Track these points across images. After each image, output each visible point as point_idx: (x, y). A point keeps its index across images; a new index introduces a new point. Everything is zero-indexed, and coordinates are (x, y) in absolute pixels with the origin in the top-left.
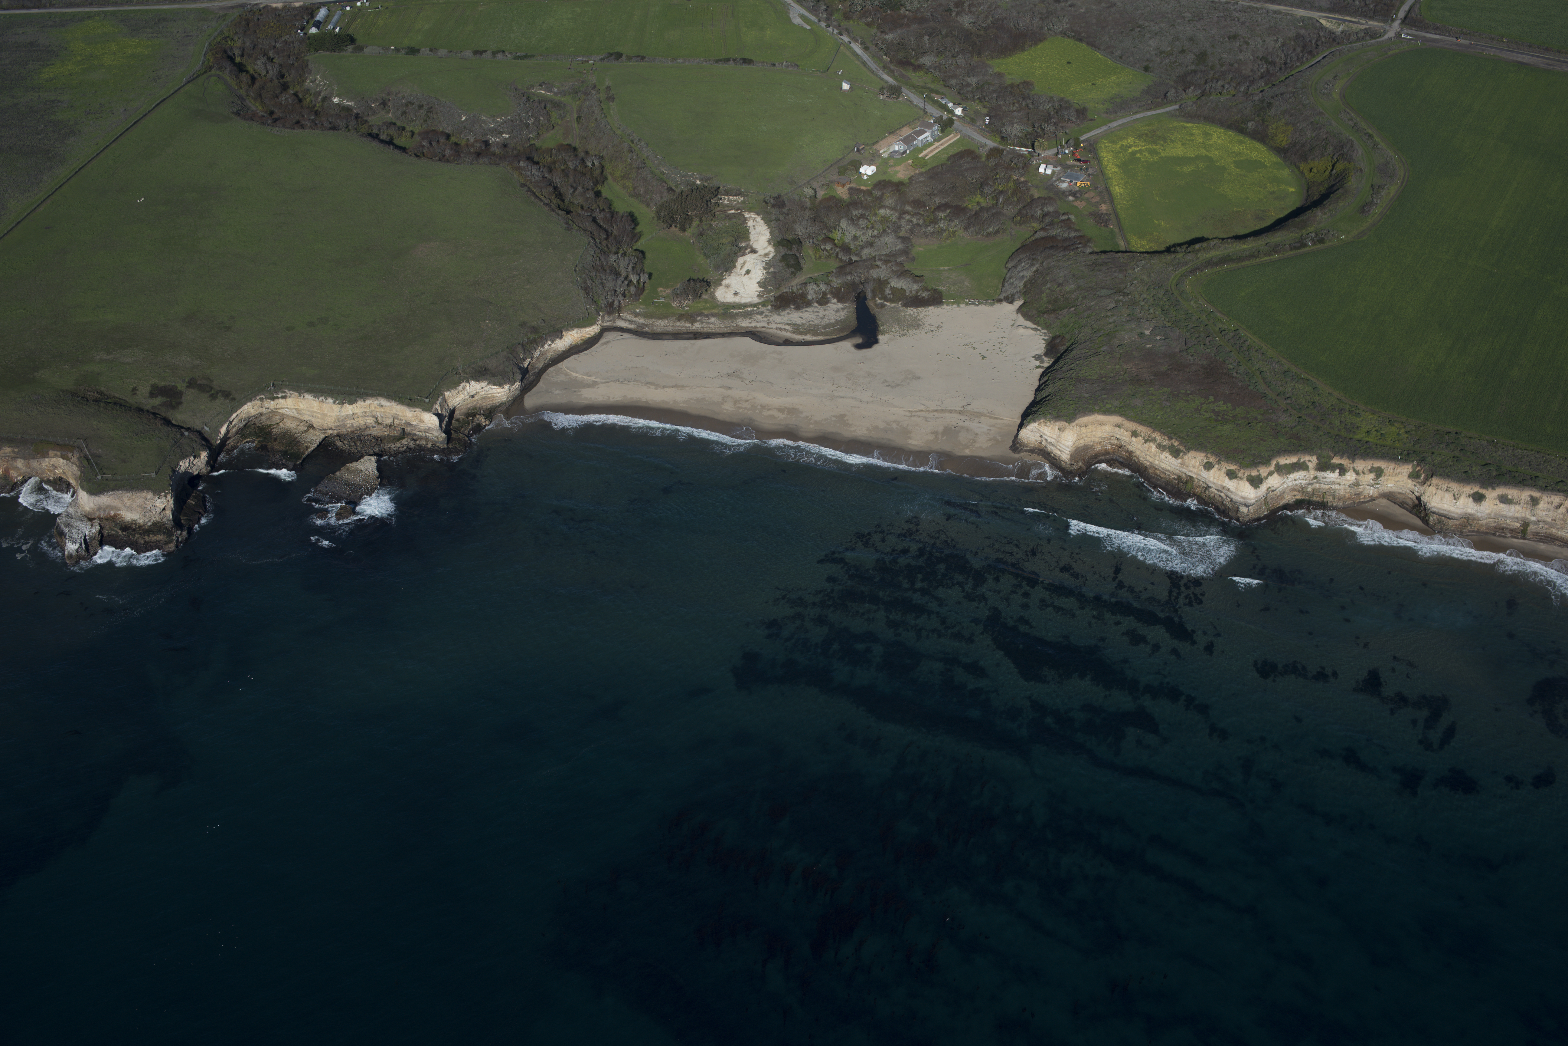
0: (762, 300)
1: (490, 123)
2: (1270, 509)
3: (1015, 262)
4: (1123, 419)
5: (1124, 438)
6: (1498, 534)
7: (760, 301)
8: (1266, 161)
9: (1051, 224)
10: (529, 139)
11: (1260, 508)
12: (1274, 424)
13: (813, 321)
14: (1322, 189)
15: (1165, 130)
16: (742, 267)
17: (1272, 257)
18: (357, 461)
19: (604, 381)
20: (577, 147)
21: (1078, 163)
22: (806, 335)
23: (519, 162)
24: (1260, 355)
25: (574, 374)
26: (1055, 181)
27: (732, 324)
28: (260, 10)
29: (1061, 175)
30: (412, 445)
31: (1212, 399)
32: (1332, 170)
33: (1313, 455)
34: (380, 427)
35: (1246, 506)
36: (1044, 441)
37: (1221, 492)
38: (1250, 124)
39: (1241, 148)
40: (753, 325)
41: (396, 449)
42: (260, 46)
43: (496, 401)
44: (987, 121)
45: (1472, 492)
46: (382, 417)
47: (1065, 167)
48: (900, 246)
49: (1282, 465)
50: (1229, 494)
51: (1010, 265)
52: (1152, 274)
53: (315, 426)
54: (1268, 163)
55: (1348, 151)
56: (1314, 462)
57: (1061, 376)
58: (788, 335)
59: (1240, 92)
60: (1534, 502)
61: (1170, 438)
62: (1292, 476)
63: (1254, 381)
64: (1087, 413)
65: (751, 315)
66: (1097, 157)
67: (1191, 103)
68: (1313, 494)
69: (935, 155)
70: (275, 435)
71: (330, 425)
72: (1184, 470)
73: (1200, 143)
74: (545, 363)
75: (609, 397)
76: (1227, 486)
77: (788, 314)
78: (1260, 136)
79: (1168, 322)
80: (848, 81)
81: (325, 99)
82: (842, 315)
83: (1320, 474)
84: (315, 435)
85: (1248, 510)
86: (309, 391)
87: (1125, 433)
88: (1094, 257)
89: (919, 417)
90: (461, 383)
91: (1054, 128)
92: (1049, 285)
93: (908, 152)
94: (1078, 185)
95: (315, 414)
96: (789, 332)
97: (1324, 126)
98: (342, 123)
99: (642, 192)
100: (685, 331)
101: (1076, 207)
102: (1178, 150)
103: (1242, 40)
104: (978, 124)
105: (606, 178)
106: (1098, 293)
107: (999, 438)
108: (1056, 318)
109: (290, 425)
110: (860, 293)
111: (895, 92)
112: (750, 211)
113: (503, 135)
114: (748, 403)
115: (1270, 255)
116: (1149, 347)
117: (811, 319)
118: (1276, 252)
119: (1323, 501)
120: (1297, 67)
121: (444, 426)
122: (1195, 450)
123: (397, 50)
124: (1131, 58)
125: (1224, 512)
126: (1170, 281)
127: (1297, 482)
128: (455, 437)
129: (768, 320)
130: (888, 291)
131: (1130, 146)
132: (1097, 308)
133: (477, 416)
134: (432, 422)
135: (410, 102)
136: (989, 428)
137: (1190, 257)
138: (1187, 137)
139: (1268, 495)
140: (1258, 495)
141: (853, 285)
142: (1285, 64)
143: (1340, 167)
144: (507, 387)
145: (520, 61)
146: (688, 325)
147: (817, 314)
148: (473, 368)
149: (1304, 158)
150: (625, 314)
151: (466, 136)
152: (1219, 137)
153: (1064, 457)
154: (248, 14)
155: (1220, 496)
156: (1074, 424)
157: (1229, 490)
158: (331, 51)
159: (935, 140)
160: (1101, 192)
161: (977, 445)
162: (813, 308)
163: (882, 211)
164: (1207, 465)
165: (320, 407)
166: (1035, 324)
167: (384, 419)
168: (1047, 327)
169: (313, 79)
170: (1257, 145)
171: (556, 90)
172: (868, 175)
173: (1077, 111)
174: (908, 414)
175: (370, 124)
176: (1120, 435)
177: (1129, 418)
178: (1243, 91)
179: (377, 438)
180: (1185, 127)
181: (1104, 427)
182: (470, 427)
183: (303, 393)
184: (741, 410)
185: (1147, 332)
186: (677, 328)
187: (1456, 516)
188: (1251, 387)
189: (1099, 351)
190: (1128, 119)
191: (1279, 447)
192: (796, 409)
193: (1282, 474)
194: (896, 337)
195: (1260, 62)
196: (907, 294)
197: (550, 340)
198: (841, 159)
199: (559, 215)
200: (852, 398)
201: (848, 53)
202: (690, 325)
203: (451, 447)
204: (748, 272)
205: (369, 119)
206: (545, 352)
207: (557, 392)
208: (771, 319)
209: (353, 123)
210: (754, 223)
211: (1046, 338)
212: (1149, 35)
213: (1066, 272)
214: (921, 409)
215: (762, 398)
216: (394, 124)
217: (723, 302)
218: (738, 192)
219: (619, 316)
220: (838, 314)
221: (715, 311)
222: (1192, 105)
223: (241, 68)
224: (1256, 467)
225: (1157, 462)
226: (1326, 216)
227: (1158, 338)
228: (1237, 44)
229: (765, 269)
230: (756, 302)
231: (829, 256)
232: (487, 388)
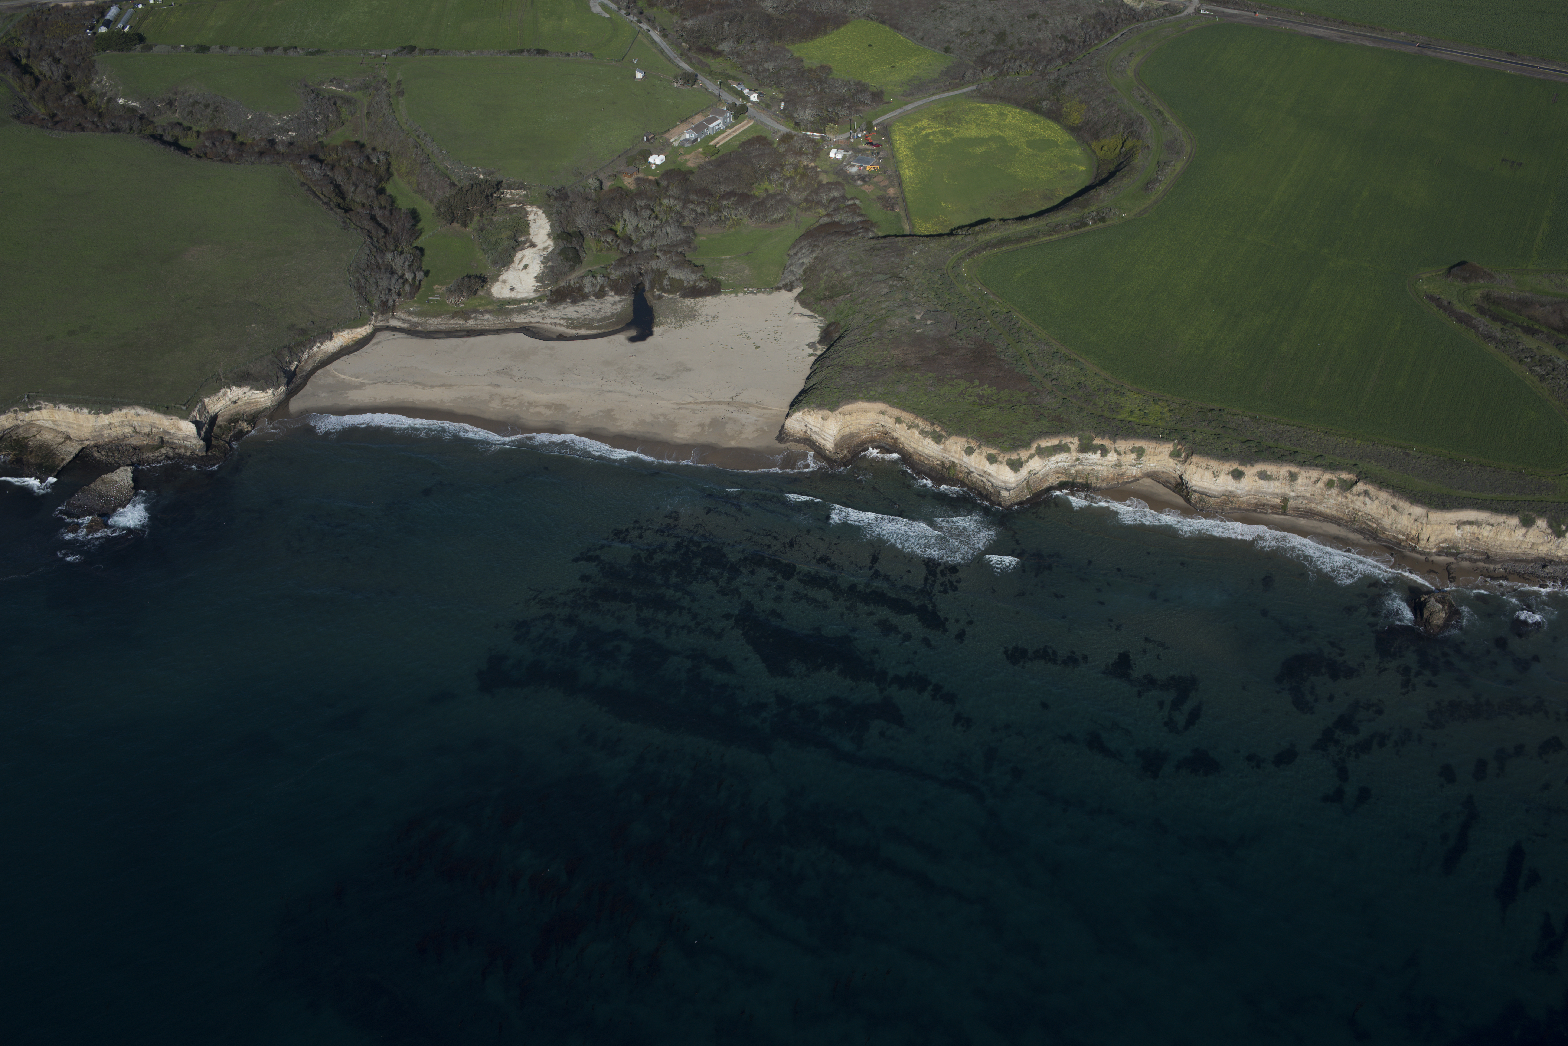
0: (539, 294)
1: (276, 121)
2: (1033, 492)
3: (797, 249)
4: (887, 406)
5: (889, 425)
6: (1258, 510)
7: (537, 296)
8: (1058, 140)
9: (837, 210)
10: (317, 137)
11: (1022, 492)
12: (1037, 406)
13: (588, 315)
14: (1112, 168)
15: (961, 111)
16: (520, 261)
17: (1051, 237)
18: (112, 472)
19: (371, 382)
20: (365, 143)
21: (871, 147)
22: (580, 329)
23: (301, 160)
24: (1030, 337)
25: (342, 376)
26: (846, 165)
27: (507, 320)
28: (49, 10)
29: (852, 160)
30: (171, 454)
31: (977, 382)
32: (1122, 148)
33: (1074, 437)
34: (138, 436)
35: (1008, 490)
36: (809, 430)
37: (983, 476)
38: (1044, 103)
39: (1036, 127)
40: (527, 320)
41: (154, 458)
42: (47, 47)
43: (260, 406)
44: (782, 107)
45: (1231, 469)
46: (140, 426)
47: (856, 151)
48: (682, 236)
49: (1043, 448)
50: (990, 478)
51: (791, 252)
52: (930, 258)
53: (72, 437)
54: (1061, 142)
55: (1137, 128)
56: (1075, 444)
57: (829, 364)
58: (563, 330)
59: (1038, 71)
60: (1293, 477)
61: (932, 424)
62: (1054, 459)
63: (1021, 364)
64: (850, 400)
65: (526, 310)
66: (889, 140)
67: (987, 84)
68: (1077, 476)
69: (726, 142)
70: (31, 447)
71: (87, 435)
72: (946, 456)
73: (994, 123)
74: (314, 366)
75: (376, 399)
76: (989, 471)
77: (564, 308)
78: (1055, 115)
79: (941, 306)
80: (641, 69)
81: (110, 100)
82: (619, 307)
83: (1082, 456)
84: (72, 446)
85: (1009, 494)
86: (64, 402)
87: (890, 420)
88: (873, 242)
89: (687, 409)
90: (221, 389)
91: (848, 112)
92: (827, 272)
93: (699, 140)
94: (868, 169)
95: (71, 425)
96: (564, 326)
97: (1116, 103)
98: (125, 125)
99: (425, 188)
100: (459, 329)
101: (864, 191)
102: (971, 131)
103: (1041, 19)
104: (773, 110)
105: (391, 175)
106: (874, 278)
107: (766, 429)
108: (833, 304)
109: (48, 436)
110: (639, 284)
111: (690, 79)
112: (532, 204)
113: (290, 133)
114: (515, 400)
115: (1050, 235)
116: (919, 332)
117: (587, 313)
118: (1056, 232)
119: (1087, 483)
120: (1095, 44)
121: (203, 434)
122: (956, 435)
123: (187, 48)
124: (932, 40)
125: (986, 496)
126: (947, 265)
127: (1059, 464)
128: (215, 444)
129: (543, 315)
130: (666, 282)
131: (924, 129)
132: (872, 293)
133: (240, 422)
134: (190, 429)
135: (197, 102)
136: (756, 419)
137: (969, 239)
138: (982, 118)
139: (1030, 478)
140: (1019, 479)
141: (632, 277)
142: (1084, 42)
143: (1129, 144)
144: (270, 391)
145: (312, 57)
146: (462, 322)
147: (594, 307)
148: (235, 373)
149: (1096, 136)
150: (399, 313)
151: (252, 135)
152: (1014, 116)
153: (828, 446)
154: (36, 13)
155: (982, 481)
156: (837, 412)
157: (990, 474)
158: (119, 50)
159: (728, 127)
160: (890, 176)
161: (743, 436)
162: (589, 302)
163: (665, 201)
164: (967, 450)
165: (76, 418)
166: (812, 311)
167: (142, 428)
168: (824, 314)
169: (99, 80)
170: (1052, 124)
171: (347, 86)
172: (656, 165)
173: (873, 94)
174: (676, 407)
175: (156, 124)
176: (885, 422)
177: (893, 405)
178: (1041, 70)
179: (135, 448)
180: (981, 108)
181: (868, 414)
182: (232, 434)
183: (58, 404)
184: (508, 408)
185: (918, 317)
186: (450, 326)
187: (1216, 494)
188: (1017, 370)
189: (869, 337)
190: (925, 101)
191: (1040, 430)
192: (563, 405)
193: (1043, 456)
194: (671, 328)
195: (1059, 41)
196: (685, 285)
197: (319, 342)
198: (630, 149)
199: (337, 214)
200: (621, 392)
201: (645, 41)
202: (464, 322)
203: (210, 454)
204: (526, 267)
205: (155, 120)
206: (315, 354)
207: (324, 395)
208: (546, 314)
209: (137, 124)
210: (535, 217)
211: (822, 325)
212: (950, 16)
213: (844, 258)
214: (689, 401)
215: (530, 395)
216: (180, 124)
217: (499, 298)
218: (521, 186)
219: (393, 315)
220: (614, 307)
221: (490, 307)
222: (988, 86)
223: (26, 70)
224: (1016, 451)
225: (920, 449)
226: (1109, 195)
227: (929, 322)
228: (1037, 23)
229: (543, 263)
230: (532, 297)
231: (610, 249)
232: (249, 393)
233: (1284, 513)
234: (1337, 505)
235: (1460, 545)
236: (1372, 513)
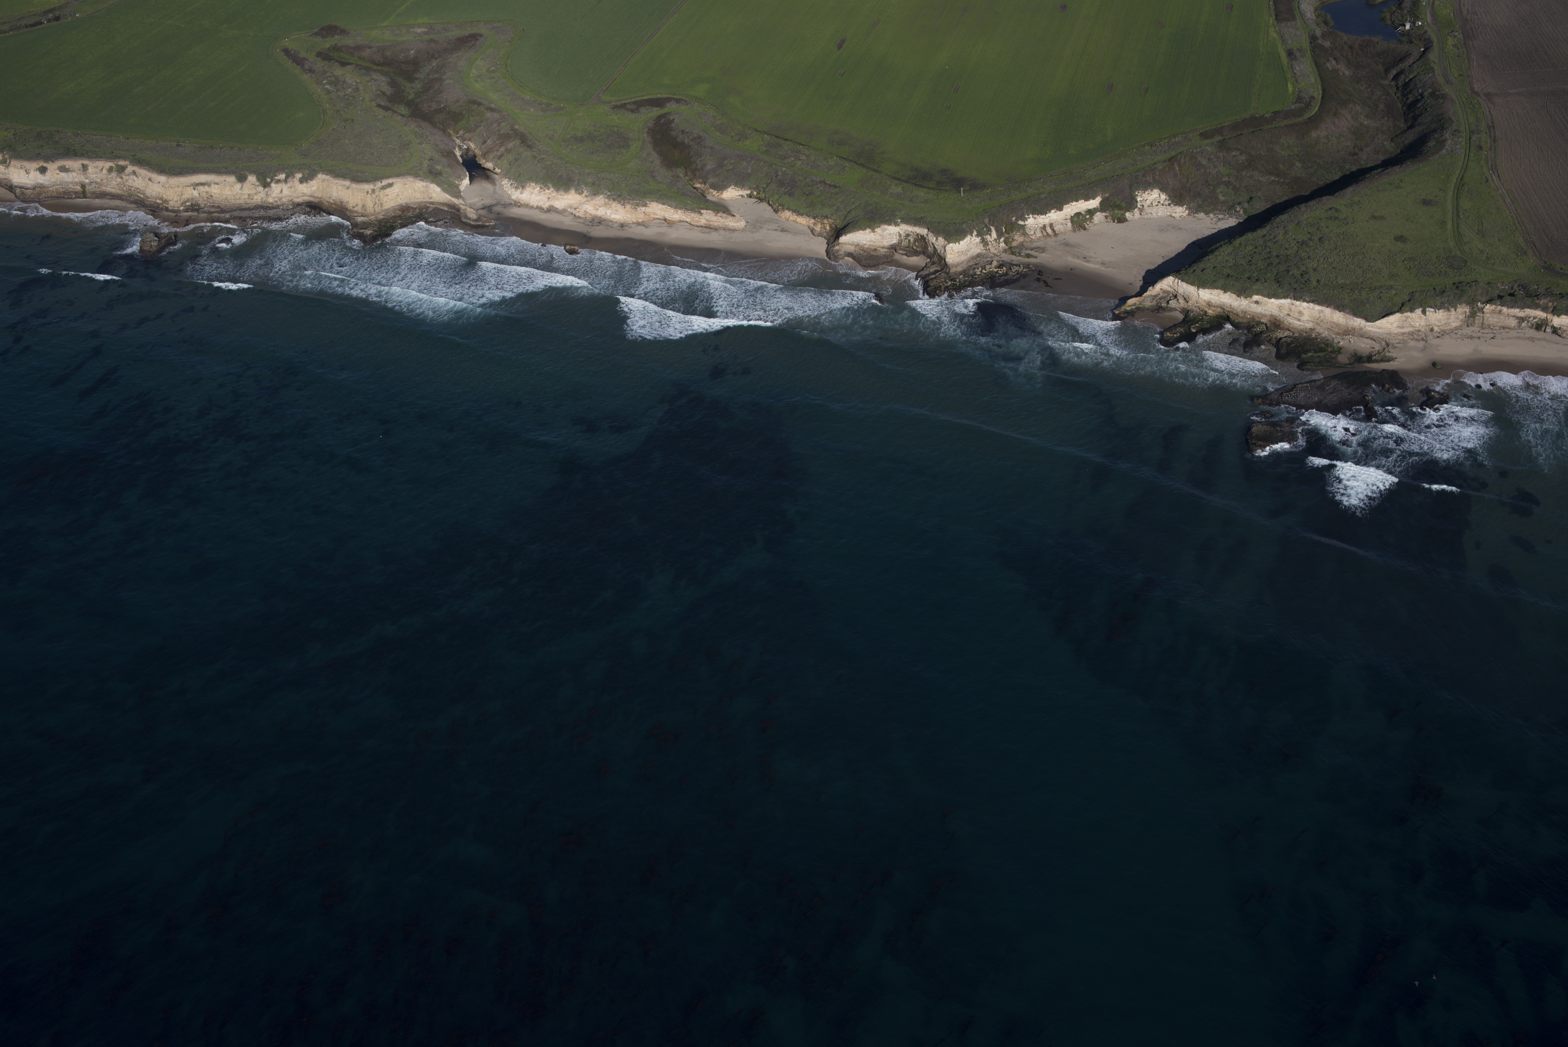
233: (85, 197)
234: (118, 185)
235: (200, 202)
236: (139, 186)
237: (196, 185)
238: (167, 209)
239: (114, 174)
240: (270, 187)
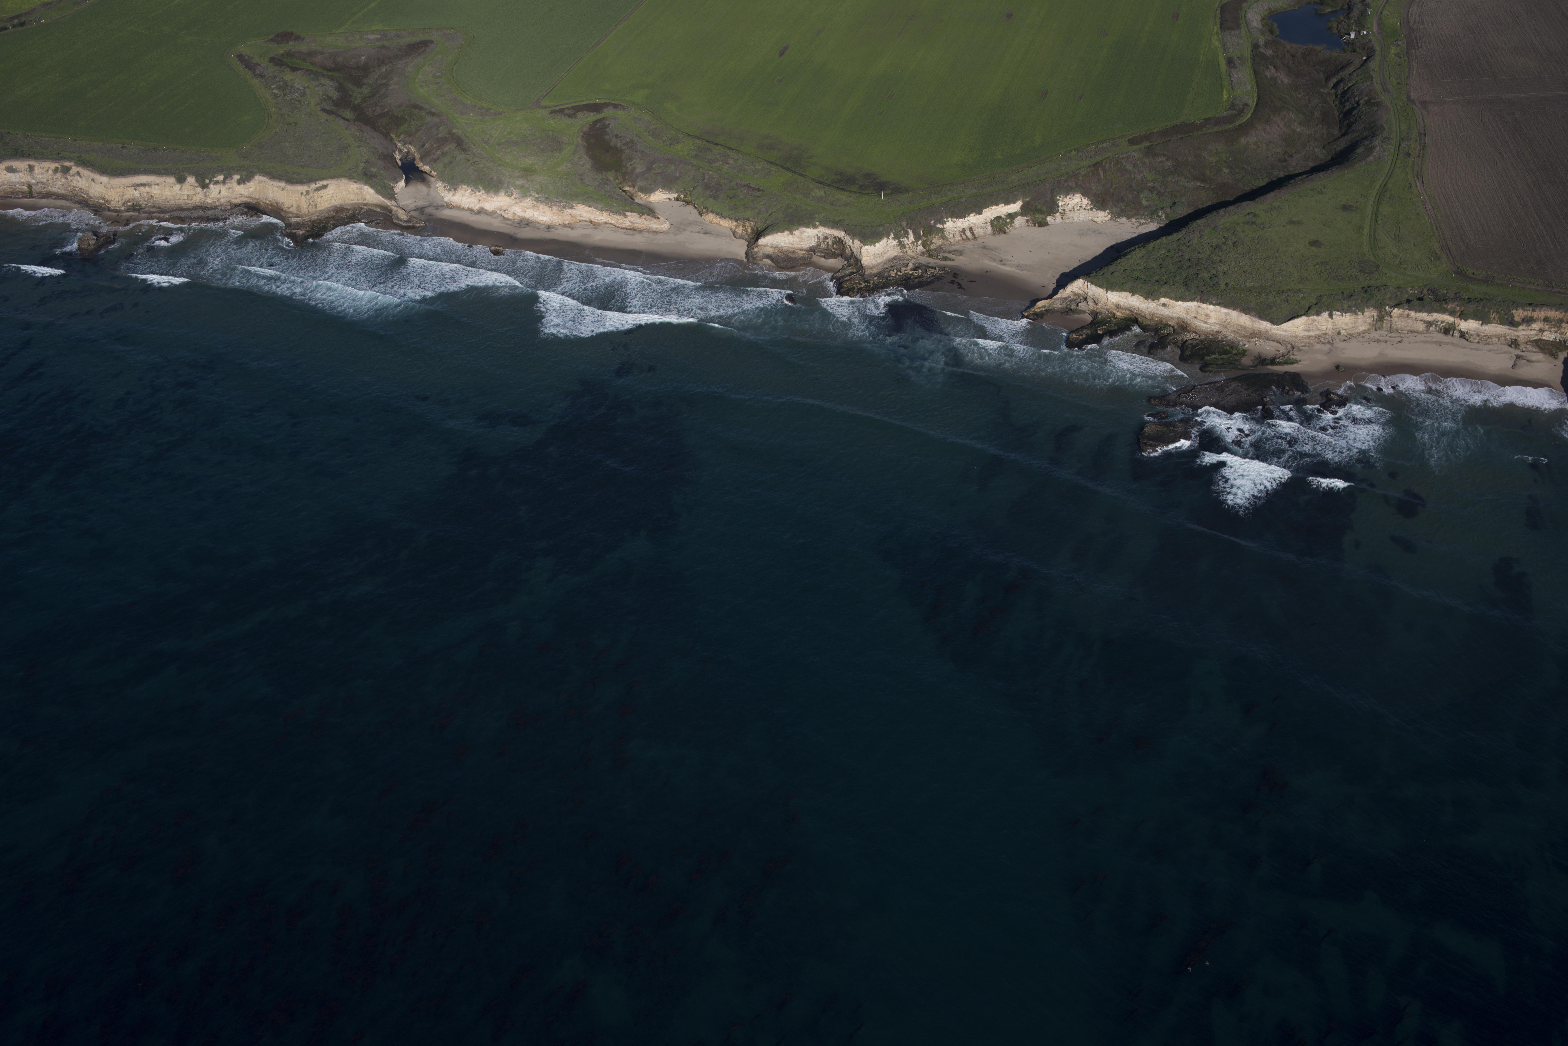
233: (31, 197)
234: (63, 185)
235: (141, 202)
236: (83, 187)
237: (136, 186)
238: (109, 209)
239: (59, 175)
240: (209, 188)
